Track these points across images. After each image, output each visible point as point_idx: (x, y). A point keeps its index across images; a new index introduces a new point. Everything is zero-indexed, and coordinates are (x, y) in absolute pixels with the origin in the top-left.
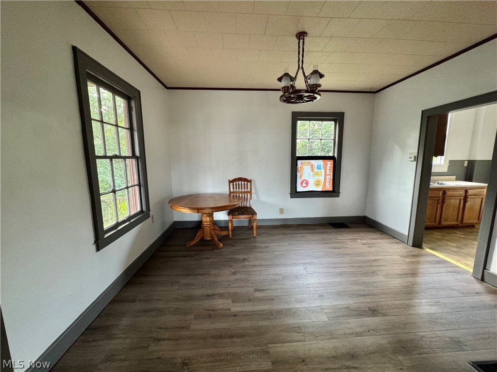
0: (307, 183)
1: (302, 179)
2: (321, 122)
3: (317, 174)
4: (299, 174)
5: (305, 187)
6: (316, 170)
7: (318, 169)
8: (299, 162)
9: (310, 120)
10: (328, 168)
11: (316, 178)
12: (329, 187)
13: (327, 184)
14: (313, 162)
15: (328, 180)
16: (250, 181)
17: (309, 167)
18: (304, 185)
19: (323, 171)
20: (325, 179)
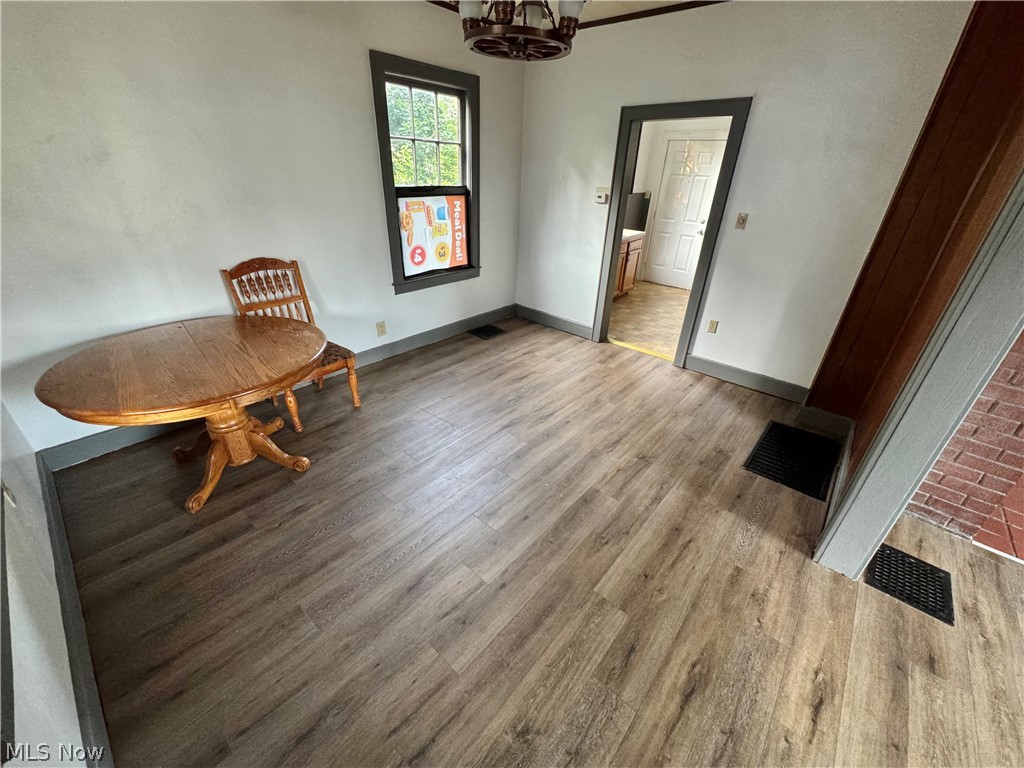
0: (423, 255)
1: (413, 245)
2: (432, 94)
3: (439, 230)
4: (404, 234)
5: (420, 263)
6: (437, 221)
7: (440, 218)
8: (402, 202)
9: (411, 84)
10: (457, 215)
11: (440, 239)
12: (462, 260)
13: (458, 250)
14: (428, 201)
15: (458, 243)
16: (294, 264)
17: (423, 214)
18: (418, 259)
19: (448, 221)
20: (454, 240)
